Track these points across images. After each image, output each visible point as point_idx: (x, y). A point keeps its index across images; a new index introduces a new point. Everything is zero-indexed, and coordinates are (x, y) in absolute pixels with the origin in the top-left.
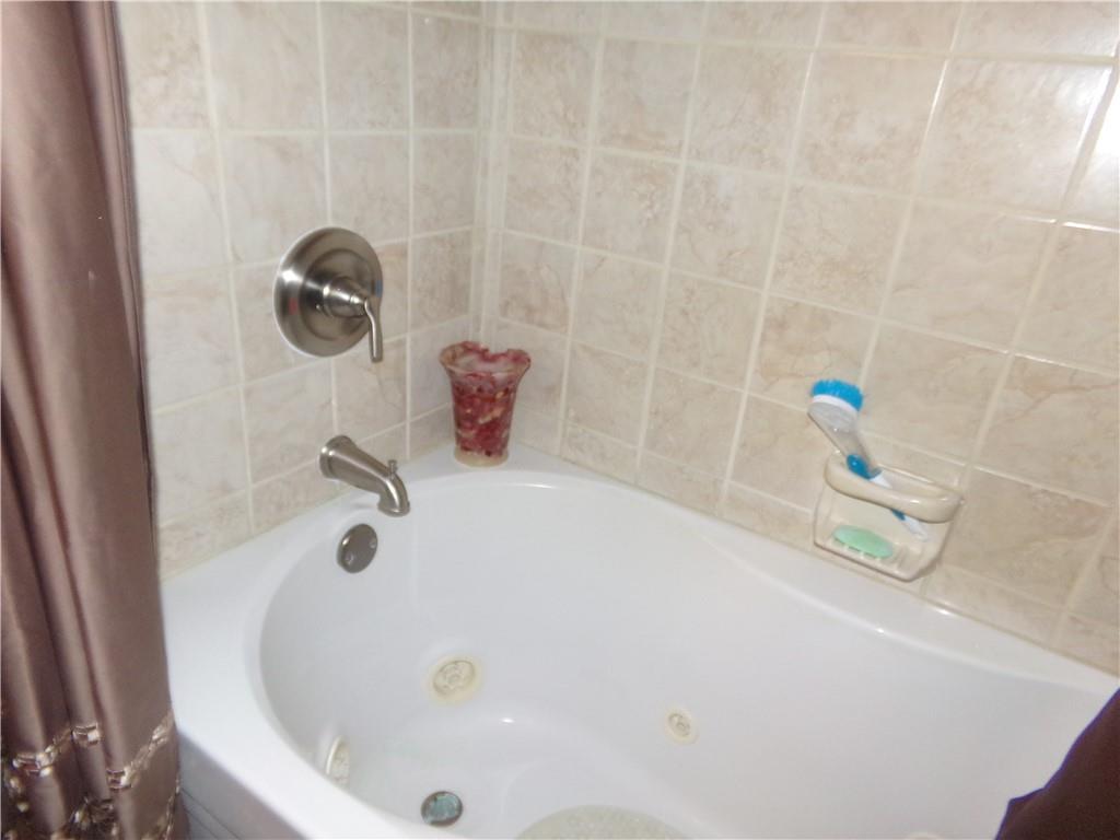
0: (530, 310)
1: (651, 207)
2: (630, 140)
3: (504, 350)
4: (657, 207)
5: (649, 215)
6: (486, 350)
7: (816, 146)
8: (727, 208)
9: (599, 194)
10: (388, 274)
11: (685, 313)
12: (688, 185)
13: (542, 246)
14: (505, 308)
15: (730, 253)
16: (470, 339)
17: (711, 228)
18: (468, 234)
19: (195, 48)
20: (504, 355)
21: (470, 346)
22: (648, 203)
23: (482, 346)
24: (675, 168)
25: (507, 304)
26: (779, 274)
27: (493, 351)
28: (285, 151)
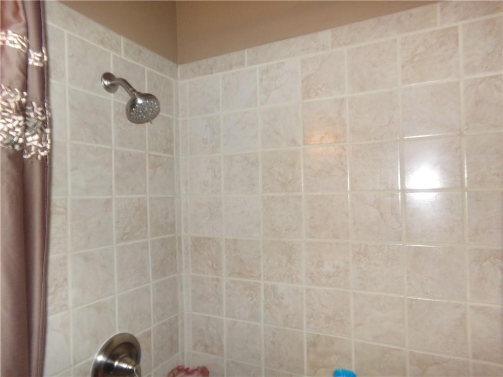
0: (206, 347)
1: (252, 300)
2: (240, 274)
3: (196, 367)
4: (255, 300)
5: (252, 303)
6: (188, 369)
7: (312, 273)
8: (282, 298)
9: (230, 296)
10: (143, 346)
11: (273, 343)
12: (265, 290)
13: (209, 318)
14: (195, 347)
15: (287, 316)
16: (180, 364)
17: (278, 306)
18: (176, 317)
19: (66, 280)
20: (196, 370)
21: (180, 368)
22: (250, 298)
23: (186, 367)
24: (259, 284)
25: (196, 344)
26: (308, 323)
27: (191, 368)
28: (99, 308)
